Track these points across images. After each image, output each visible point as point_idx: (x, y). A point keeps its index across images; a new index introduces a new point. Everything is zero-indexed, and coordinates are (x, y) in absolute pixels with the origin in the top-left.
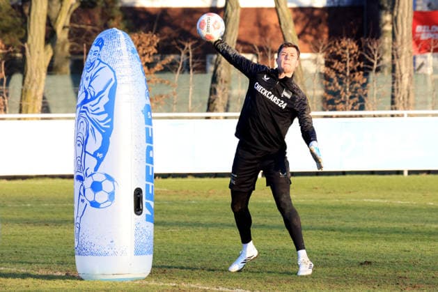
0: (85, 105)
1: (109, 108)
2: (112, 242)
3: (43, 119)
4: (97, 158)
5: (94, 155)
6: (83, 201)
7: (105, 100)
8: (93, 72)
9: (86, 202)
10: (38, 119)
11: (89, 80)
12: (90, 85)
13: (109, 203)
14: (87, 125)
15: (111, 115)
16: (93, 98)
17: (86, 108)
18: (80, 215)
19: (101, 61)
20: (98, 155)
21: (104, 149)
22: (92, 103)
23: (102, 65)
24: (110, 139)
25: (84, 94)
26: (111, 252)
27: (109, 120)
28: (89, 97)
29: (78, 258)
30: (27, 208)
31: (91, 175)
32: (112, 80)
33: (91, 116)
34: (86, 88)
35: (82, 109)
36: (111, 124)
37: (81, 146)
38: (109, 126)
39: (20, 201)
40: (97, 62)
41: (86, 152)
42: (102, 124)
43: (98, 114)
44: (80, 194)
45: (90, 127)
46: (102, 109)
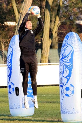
0: (63, 60)
1: (71, 61)
2: (74, 109)
3: (48, 65)
4: (67, 79)
5: (66, 78)
6: (63, 94)
7: (70, 57)
8: (65, 48)
9: (64, 94)
10: (47, 65)
11: (64, 51)
12: (64, 53)
13: (72, 95)
14: (63, 67)
15: (72, 63)
16: (65, 57)
17: (63, 61)
18: (62, 99)
19: (68, 44)
20: (68, 77)
21: (70, 75)
22: (65, 59)
23: (68, 45)
24: (72, 71)
25: (62, 56)
26: (73, 112)
27: (71, 65)
28: (64, 57)
29: (62, 115)
30: (43, 97)
31: (65, 85)
32: (72, 50)
33: (65, 63)
34: (63, 53)
35: (62, 61)
36: (72, 66)
37: (62, 74)
38: (71, 67)
39: (41, 94)
40: (67, 44)
41: (63, 76)
42: (69, 66)
43: (67, 63)
44: (62, 91)
45: (64, 68)
46: (69, 61)
